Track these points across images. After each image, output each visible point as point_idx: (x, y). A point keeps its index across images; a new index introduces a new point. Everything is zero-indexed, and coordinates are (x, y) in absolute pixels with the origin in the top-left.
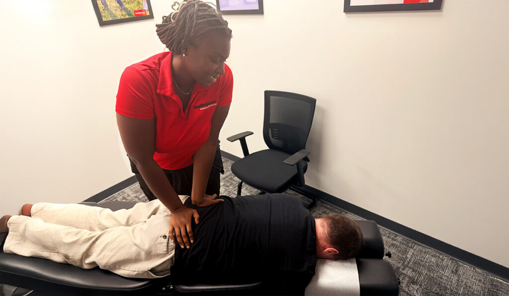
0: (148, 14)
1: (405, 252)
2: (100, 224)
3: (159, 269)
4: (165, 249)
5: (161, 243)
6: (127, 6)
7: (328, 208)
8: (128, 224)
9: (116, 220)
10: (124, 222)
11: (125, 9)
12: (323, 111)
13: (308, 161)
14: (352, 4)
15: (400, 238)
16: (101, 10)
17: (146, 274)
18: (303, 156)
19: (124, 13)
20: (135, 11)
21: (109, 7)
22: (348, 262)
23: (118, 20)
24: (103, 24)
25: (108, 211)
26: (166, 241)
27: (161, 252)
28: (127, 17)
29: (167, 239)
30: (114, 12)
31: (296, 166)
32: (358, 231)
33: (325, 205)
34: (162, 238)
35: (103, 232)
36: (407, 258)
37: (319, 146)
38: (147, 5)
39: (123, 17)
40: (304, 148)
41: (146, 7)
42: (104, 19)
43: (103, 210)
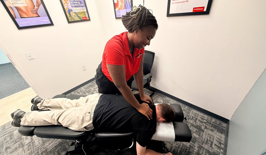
0: (88, 19)
1: (189, 113)
2: (65, 106)
3: (88, 127)
4: (89, 119)
5: (88, 116)
6: (79, 15)
7: (159, 95)
8: (76, 106)
9: (71, 104)
10: (75, 105)
11: (78, 17)
12: (157, 58)
13: (152, 77)
14: (170, 13)
15: (186, 107)
16: (68, 17)
17: (82, 129)
18: (150, 76)
19: (78, 18)
20: (83, 18)
21: (72, 15)
22: (169, 124)
23: (76, 21)
24: (69, 22)
25: (69, 100)
26: (90, 115)
27: (88, 120)
28: (80, 20)
29: (90, 114)
30: (74, 17)
31: (147, 80)
32: (174, 111)
33: (158, 94)
34: (88, 113)
35: (67, 109)
36: (189, 115)
37: (156, 72)
38: (87, 15)
39: (78, 20)
40: (150, 72)
41: (87, 16)
42: (70, 21)
43: (67, 100)
